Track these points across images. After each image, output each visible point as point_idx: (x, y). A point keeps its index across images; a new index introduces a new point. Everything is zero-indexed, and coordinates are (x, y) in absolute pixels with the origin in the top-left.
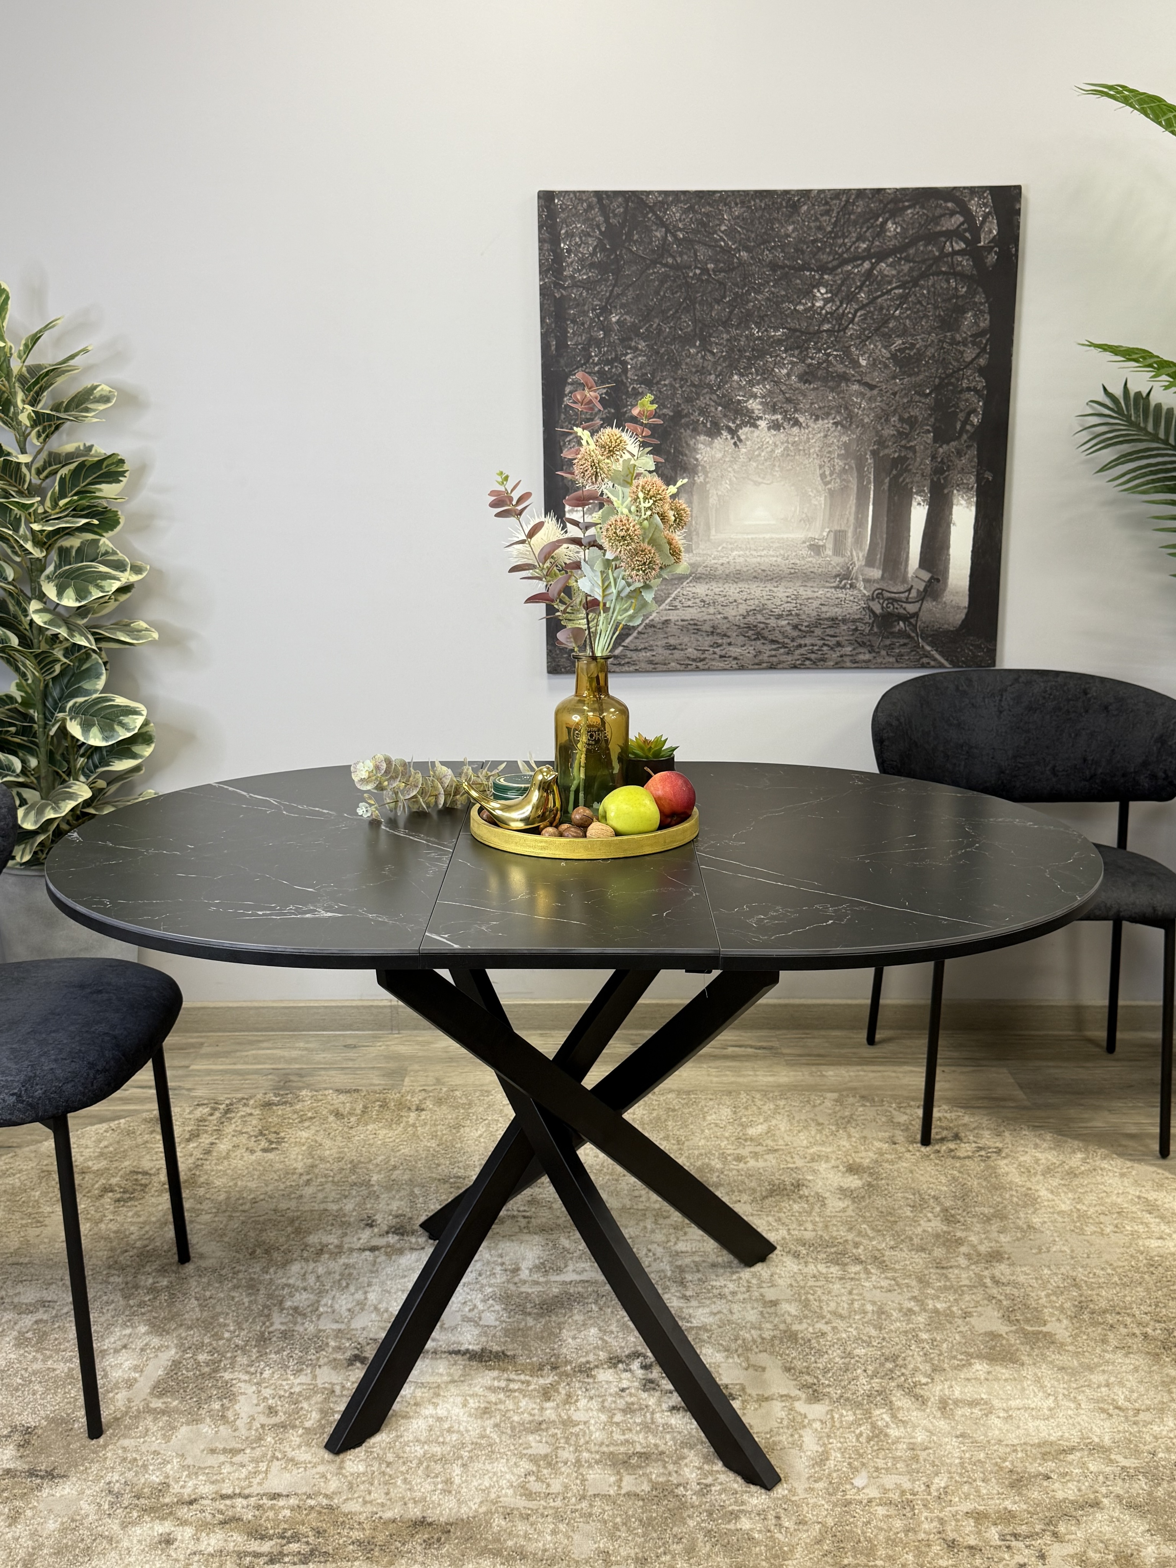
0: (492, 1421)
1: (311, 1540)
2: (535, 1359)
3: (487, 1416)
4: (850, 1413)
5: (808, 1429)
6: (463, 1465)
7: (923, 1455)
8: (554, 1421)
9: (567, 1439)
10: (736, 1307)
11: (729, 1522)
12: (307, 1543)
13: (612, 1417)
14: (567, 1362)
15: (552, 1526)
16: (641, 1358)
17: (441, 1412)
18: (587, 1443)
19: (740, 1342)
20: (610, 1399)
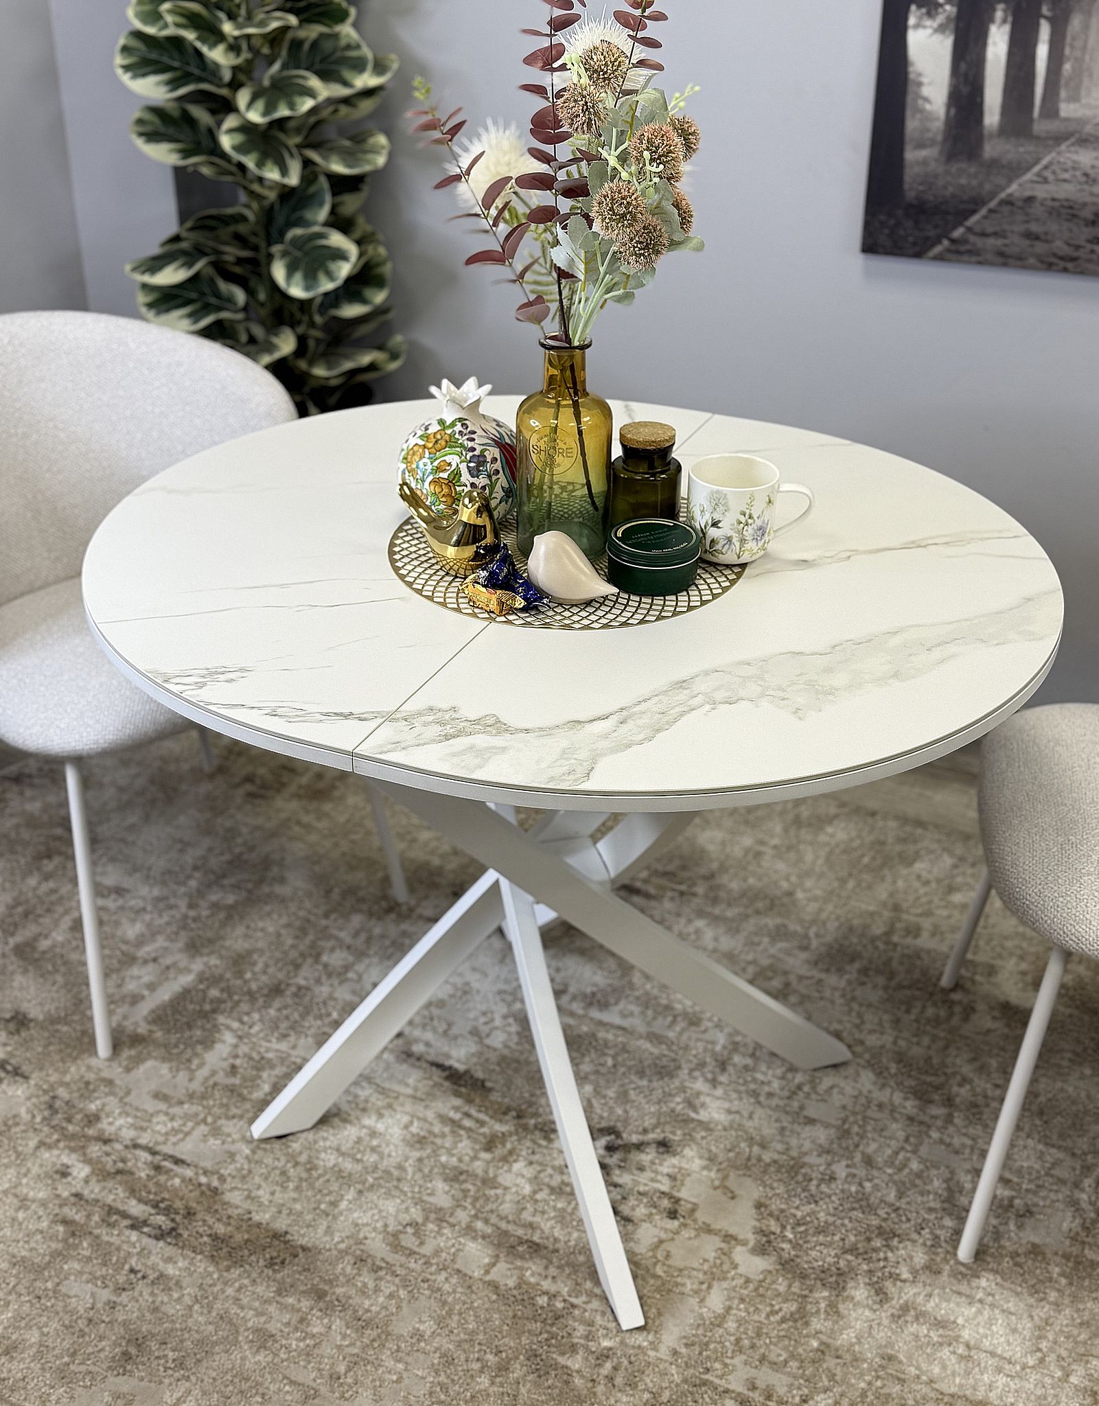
0: (417, 1154)
1: (178, 1218)
2: (507, 1100)
3: (418, 1146)
4: (786, 1283)
5: (725, 1285)
6: (360, 1192)
7: (830, 1362)
8: (476, 1176)
9: (476, 1199)
10: (759, 1112)
11: (563, 1354)
12: (173, 1220)
13: (535, 1192)
14: (536, 1115)
15: (393, 1288)
16: (613, 1137)
17: (380, 1127)
18: (492, 1211)
19: (731, 1155)
20: (550, 1171)
